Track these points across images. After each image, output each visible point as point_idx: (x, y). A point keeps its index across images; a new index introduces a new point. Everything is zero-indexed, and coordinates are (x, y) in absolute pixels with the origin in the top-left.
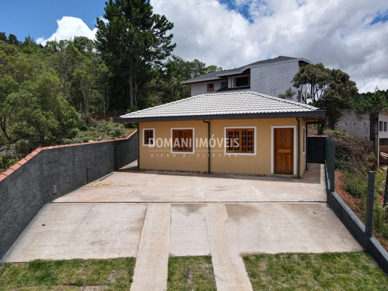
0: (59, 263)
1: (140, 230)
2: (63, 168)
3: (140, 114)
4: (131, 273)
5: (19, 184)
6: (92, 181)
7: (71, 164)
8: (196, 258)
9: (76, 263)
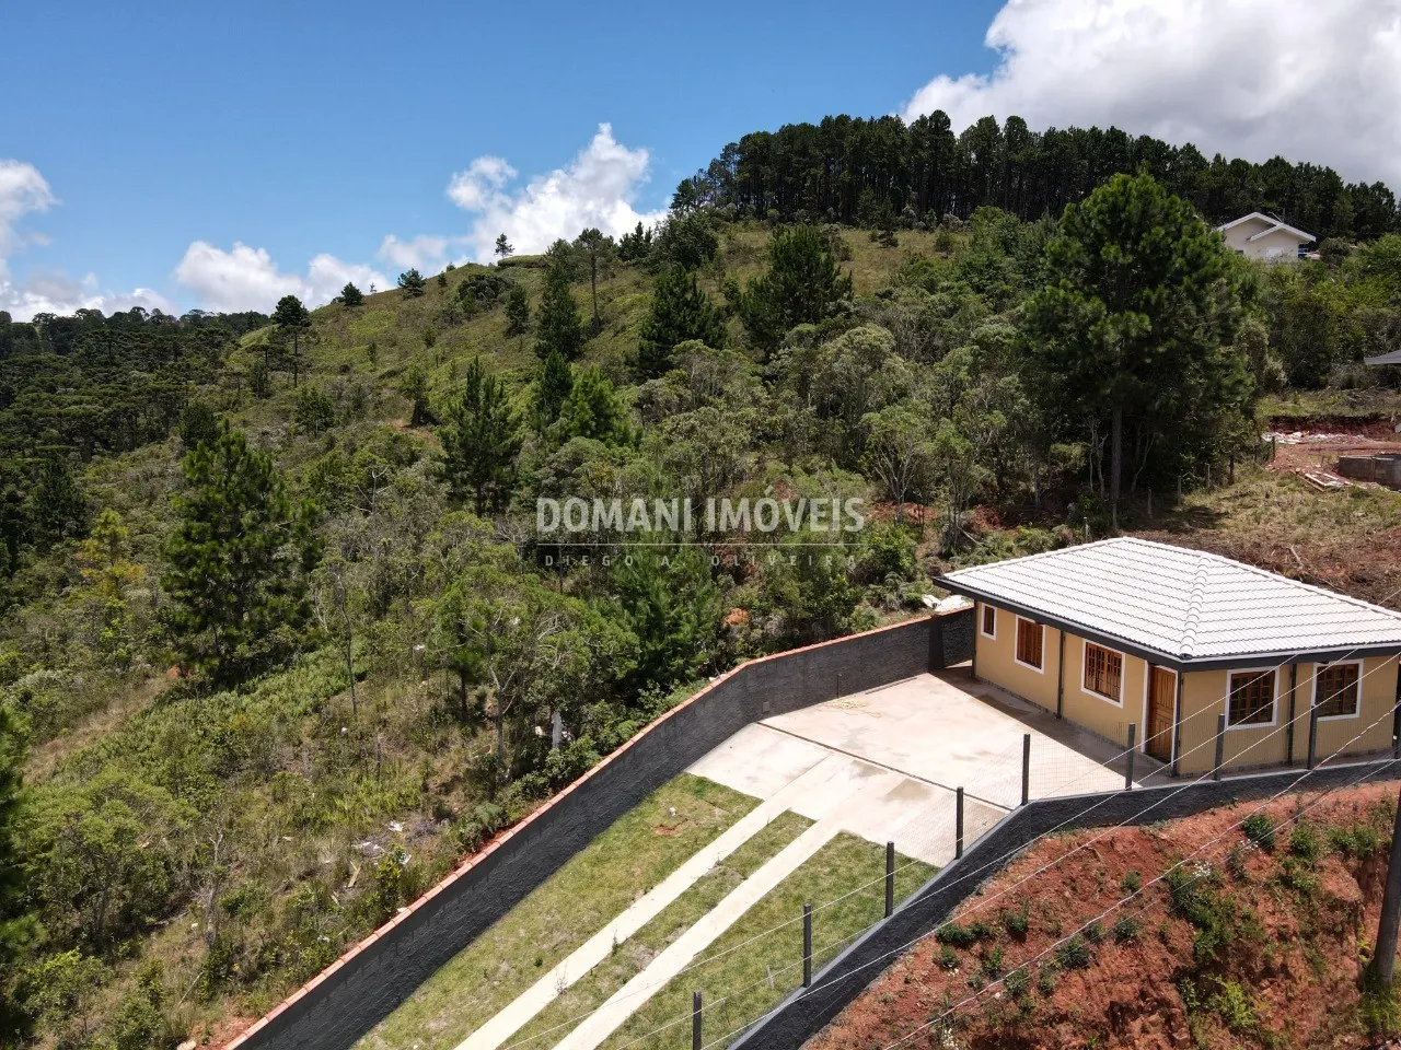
0: (715, 785)
1: (792, 778)
2: (782, 681)
3: (979, 575)
4: (750, 811)
5: (710, 705)
6: (844, 695)
7: (799, 675)
8: (803, 818)
9: (724, 789)
